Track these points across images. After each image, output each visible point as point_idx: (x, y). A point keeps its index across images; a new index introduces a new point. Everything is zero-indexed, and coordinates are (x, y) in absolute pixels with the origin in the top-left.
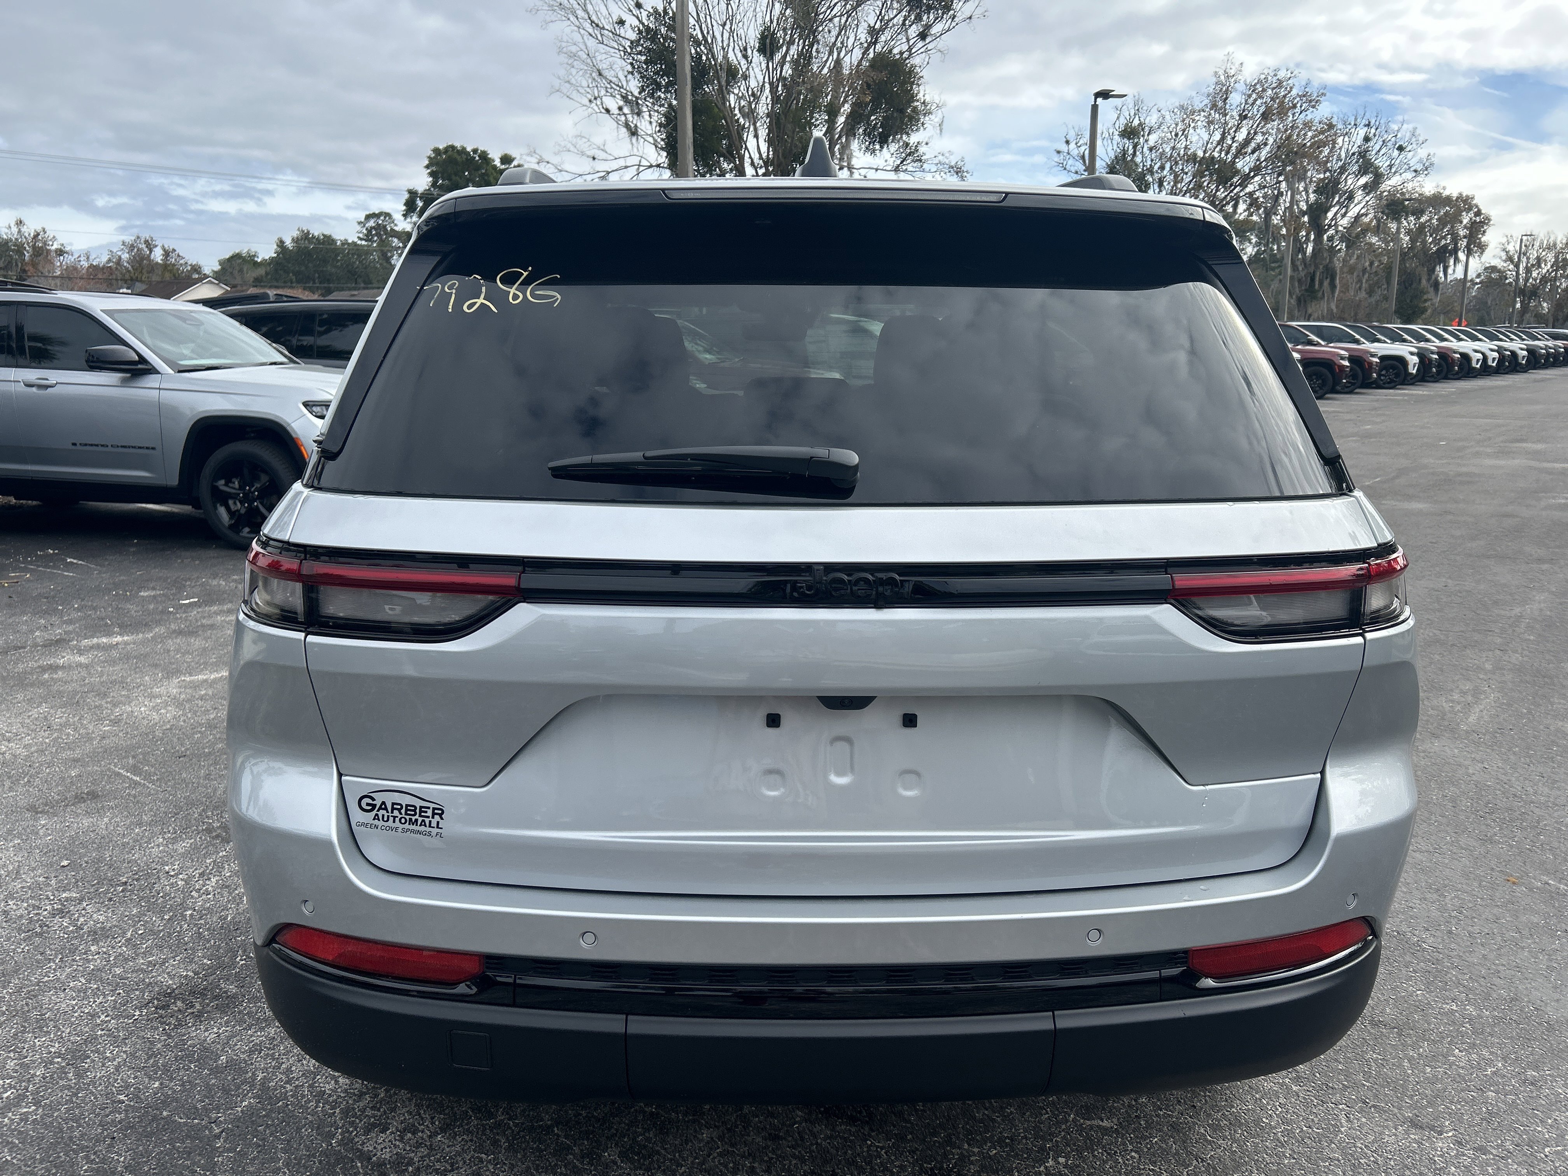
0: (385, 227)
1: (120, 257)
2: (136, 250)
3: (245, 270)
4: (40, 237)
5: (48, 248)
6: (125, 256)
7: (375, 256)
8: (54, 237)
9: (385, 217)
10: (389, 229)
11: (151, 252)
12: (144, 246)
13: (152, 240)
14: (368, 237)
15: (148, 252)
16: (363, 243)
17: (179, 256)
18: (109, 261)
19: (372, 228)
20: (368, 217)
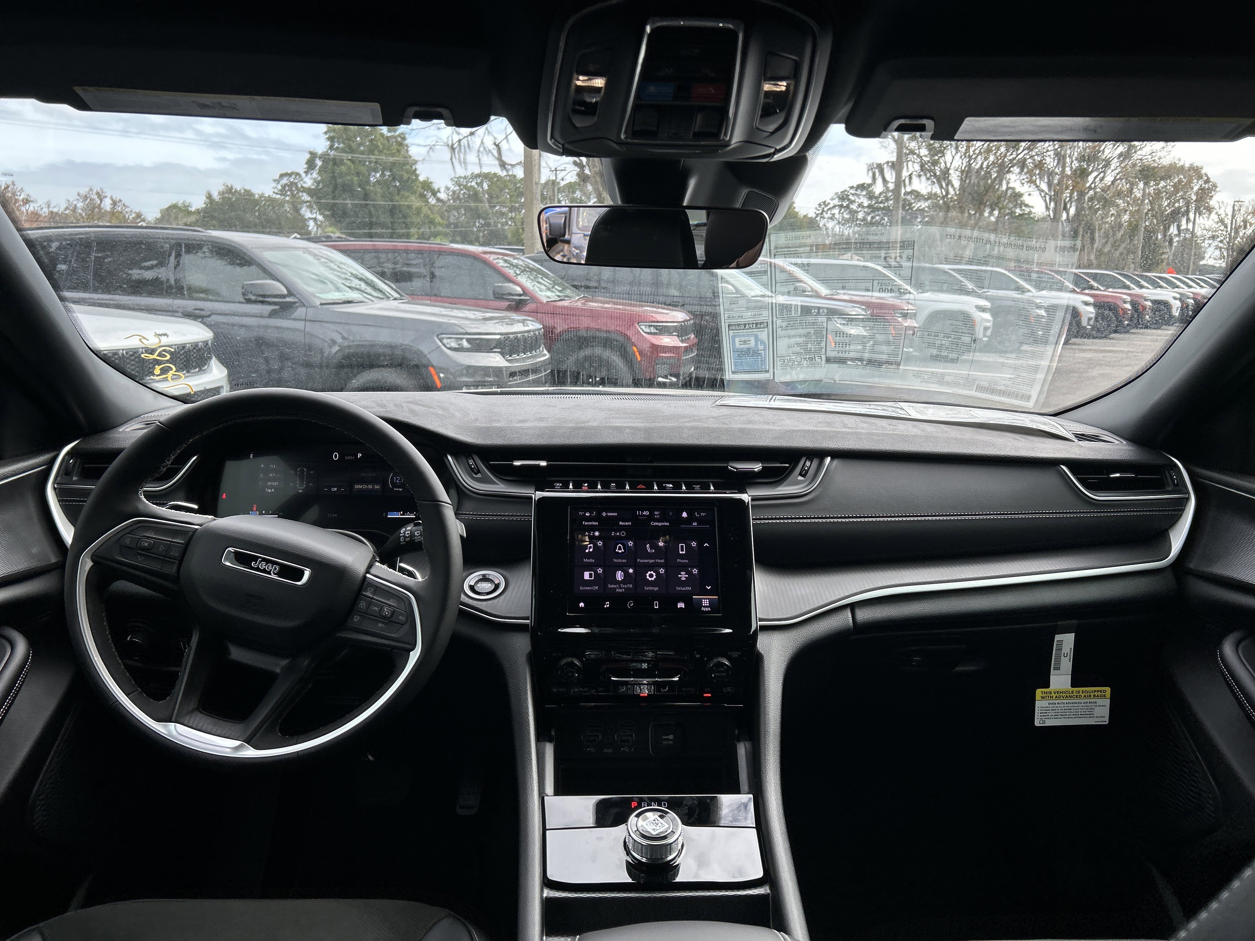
0: (296, 184)
1: (76, 206)
2: (88, 200)
3: (180, 216)
4: (10, 189)
5: (16, 197)
6: (80, 205)
7: (287, 207)
8: (22, 189)
9: (296, 176)
10: (300, 186)
11: (101, 202)
12: (95, 197)
13: (103, 192)
14: (283, 192)
15: (99, 202)
16: (278, 196)
17: (124, 205)
18: (67, 208)
19: (286, 185)
20: (282, 176)
